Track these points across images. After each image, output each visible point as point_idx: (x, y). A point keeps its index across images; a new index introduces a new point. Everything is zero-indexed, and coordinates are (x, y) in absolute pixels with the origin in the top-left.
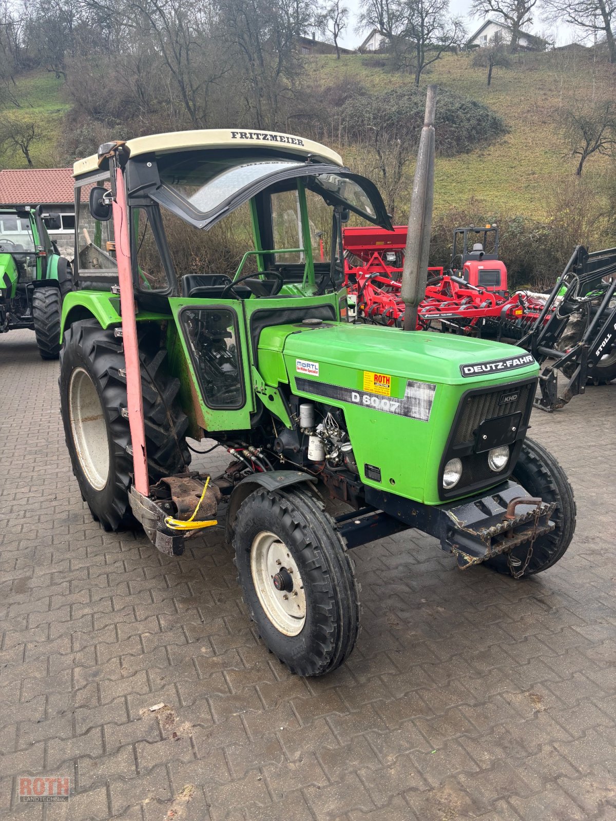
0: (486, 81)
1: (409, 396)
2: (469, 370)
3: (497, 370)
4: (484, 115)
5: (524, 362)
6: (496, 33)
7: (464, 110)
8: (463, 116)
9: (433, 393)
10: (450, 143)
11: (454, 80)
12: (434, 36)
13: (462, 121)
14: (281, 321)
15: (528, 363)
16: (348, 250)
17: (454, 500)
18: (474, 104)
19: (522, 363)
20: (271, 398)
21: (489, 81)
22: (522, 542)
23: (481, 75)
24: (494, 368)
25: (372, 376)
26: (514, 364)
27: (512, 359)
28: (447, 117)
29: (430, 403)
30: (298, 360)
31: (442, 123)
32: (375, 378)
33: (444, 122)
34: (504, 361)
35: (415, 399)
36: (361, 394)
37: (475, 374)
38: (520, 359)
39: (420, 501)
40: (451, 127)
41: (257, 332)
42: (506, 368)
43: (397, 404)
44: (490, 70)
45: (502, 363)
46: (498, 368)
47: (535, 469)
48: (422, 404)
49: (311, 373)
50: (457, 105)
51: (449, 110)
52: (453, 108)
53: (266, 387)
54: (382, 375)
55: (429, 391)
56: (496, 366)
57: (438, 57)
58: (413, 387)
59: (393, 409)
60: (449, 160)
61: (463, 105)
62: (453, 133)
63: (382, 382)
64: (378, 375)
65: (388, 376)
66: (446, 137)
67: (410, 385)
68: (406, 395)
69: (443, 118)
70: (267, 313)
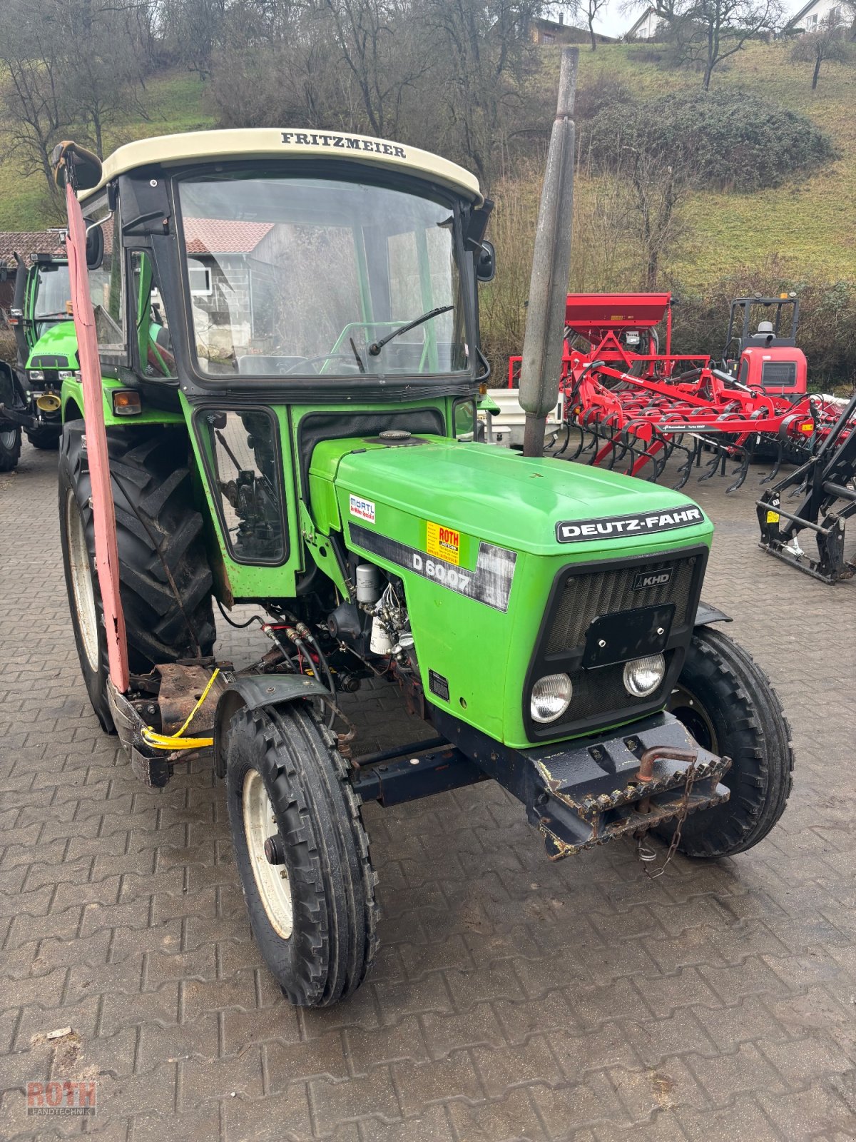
0: (810, 84)
1: (482, 567)
2: (571, 531)
3: (626, 533)
4: (804, 131)
5: (681, 519)
6: (832, 11)
7: (773, 124)
8: (771, 133)
9: (512, 566)
10: (749, 173)
11: (762, 81)
12: (735, 16)
13: (769, 141)
14: (348, 432)
15: (689, 521)
16: (569, 327)
17: (555, 741)
18: (790, 116)
19: (677, 521)
20: (323, 552)
21: (815, 83)
22: (662, 821)
23: (803, 73)
24: (620, 529)
25: (437, 528)
26: (662, 523)
27: (659, 514)
28: (747, 135)
29: (509, 581)
30: (352, 496)
31: (739, 142)
32: (441, 534)
33: (743, 141)
34: (642, 518)
35: (490, 573)
36: (425, 558)
37: (581, 538)
38: (675, 515)
39: (499, 739)
40: (753, 148)
41: (308, 449)
42: (644, 530)
43: (467, 579)
44: (818, 67)
45: (637, 521)
46: (629, 528)
47: (729, 691)
48: (499, 582)
49: (366, 518)
50: (764, 117)
51: (751, 125)
52: (758, 121)
53: (317, 535)
54: (449, 530)
55: (507, 562)
56: (624, 526)
57: (739, 47)
58: (487, 553)
59: (462, 587)
60: (746, 198)
61: (772, 117)
62: (755, 157)
63: (449, 542)
64: (445, 529)
65: (456, 532)
66: (743, 164)
67: (484, 549)
68: (478, 566)
69: (742, 136)
70: (326, 419)
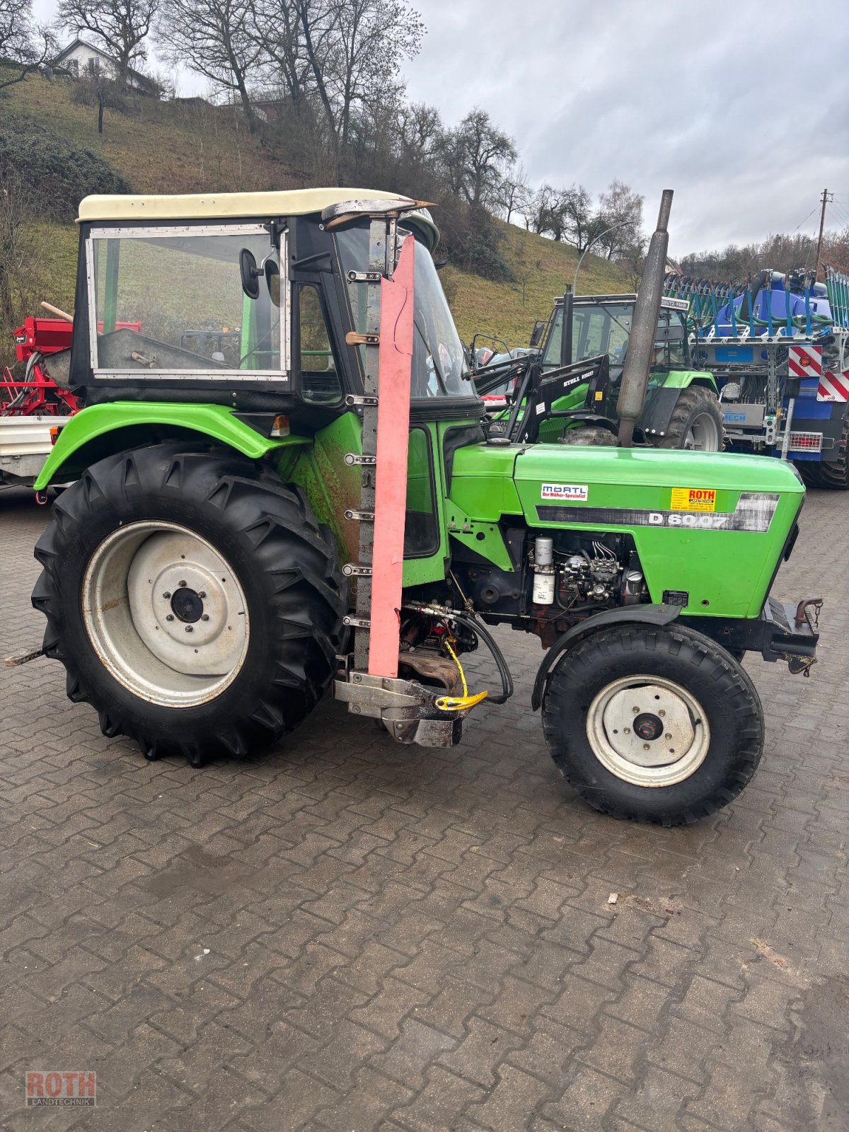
0: (96, 125)
1: (742, 508)
4: (106, 173)
6: (91, 60)
7: (77, 160)
8: (77, 170)
9: (776, 503)
10: (64, 205)
11: (48, 115)
12: (10, 45)
13: (76, 176)
18: (89, 154)
20: (480, 536)
21: (100, 127)
23: (87, 115)
25: (686, 493)
28: (53, 167)
29: (770, 513)
30: (544, 485)
31: (46, 174)
32: (691, 495)
33: (51, 173)
35: (751, 511)
36: (666, 514)
39: (741, 616)
40: (62, 181)
41: (449, 456)
43: (724, 519)
44: (101, 112)
48: (760, 515)
49: (570, 499)
50: (66, 153)
51: (54, 157)
52: (61, 155)
53: (473, 524)
54: (702, 490)
55: (769, 501)
57: (22, 79)
58: (749, 499)
59: (717, 525)
60: (66, 229)
61: (74, 154)
62: (66, 191)
63: (702, 498)
64: (696, 490)
65: (712, 491)
66: (56, 195)
67: (744, 497)
68: (737, 508)
69: (48, 167)
